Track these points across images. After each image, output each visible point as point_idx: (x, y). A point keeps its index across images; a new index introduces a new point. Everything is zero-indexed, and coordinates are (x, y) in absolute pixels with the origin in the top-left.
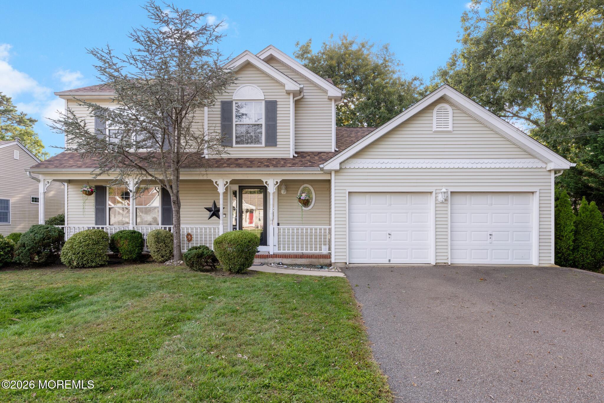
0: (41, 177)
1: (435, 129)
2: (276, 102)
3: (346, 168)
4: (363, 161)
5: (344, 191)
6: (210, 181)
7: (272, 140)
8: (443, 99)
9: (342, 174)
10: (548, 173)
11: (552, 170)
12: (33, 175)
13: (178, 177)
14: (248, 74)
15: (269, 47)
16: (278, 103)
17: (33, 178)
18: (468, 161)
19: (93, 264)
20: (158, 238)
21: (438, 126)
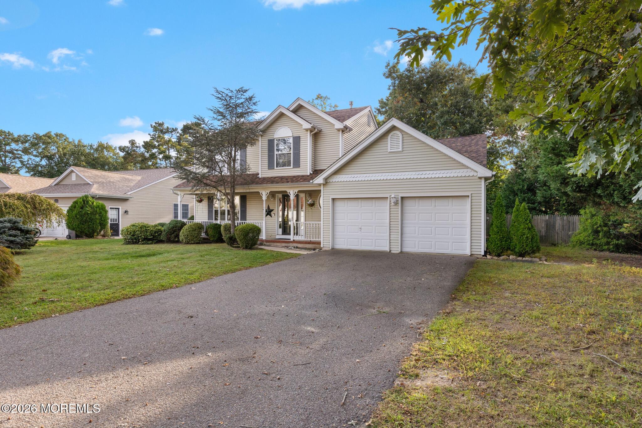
0: (179, 193)
1: (389, 150)
2: (300, 137)
3: (330, 182)
4: (341, 176)
5: (328, 198)
6: (258, 193)
7: (297, 164)
8: (394, 128)
9: (328, 186)
10: (479, 180)
11: (483, 177)
12: (175, 192)
13: (234, 191)
14: (283, 120)
15: (298, 99)
16: (301, 138)
17: (175, 193)
18: (414, 173)
19: (193, 242)
20: (225, 228)
21: (391, 148)
